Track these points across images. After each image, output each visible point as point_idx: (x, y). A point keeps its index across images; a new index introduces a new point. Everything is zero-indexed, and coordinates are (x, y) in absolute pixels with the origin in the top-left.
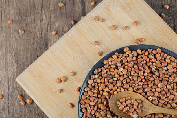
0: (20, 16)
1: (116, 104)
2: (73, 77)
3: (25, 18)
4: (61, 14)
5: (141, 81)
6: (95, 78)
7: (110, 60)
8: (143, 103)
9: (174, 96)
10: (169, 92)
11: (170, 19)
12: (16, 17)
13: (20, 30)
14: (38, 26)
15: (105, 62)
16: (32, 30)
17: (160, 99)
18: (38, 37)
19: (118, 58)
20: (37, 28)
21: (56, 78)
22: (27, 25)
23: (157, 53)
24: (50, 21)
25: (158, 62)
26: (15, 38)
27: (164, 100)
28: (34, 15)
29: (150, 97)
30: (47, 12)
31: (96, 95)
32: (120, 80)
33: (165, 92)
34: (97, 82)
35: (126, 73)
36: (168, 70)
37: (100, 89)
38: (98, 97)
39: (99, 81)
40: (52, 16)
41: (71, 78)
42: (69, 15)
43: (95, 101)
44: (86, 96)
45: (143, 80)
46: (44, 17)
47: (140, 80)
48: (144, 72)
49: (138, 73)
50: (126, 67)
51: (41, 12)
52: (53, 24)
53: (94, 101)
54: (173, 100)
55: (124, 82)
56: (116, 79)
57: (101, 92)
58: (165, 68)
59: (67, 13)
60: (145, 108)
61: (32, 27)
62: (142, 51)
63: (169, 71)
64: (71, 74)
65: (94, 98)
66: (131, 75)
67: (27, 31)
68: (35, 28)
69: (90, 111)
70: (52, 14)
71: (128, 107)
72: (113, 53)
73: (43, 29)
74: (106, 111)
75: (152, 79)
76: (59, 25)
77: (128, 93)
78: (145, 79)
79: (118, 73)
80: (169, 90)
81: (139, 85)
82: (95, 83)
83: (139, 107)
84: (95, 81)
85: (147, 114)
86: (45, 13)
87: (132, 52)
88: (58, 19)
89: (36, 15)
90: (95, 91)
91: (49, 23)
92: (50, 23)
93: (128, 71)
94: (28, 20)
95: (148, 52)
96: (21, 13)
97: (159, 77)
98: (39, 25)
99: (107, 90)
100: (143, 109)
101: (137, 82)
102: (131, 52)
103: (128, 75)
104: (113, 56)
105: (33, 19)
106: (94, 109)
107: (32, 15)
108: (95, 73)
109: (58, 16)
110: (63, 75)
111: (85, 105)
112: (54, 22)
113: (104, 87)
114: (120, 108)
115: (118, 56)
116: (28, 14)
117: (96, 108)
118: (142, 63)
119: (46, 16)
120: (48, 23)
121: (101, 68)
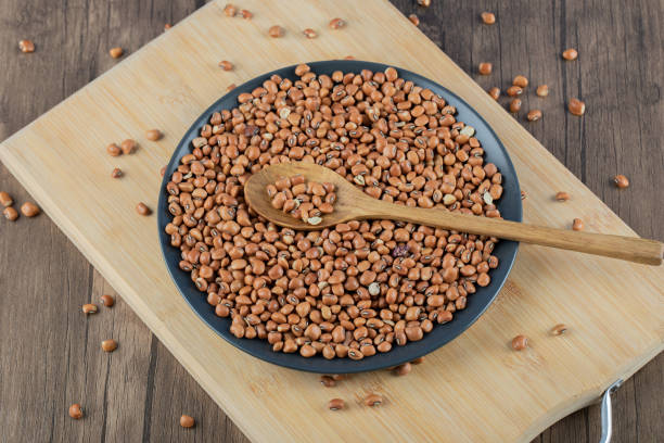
0: (28, 13)
1: (264, 193)
2: (155, 145)
3: (39, 17)
4: (139, 12)
5: (338, 140)
6: (213, 135)
7: (255, 93)
8: (341, 193)
9: (427, 180)
10: (413, 170)
11: (432, 30)
12: (17, 14)
13: (21, 43)
14: (73, 37)
15: (241, 98)
16: (56, 46)
17: (388, 184)
18: (72, 62)
19: (279, 90)
20: (71, 41)
21: (108, 144)
22: (44, 35)
23: (386, 80)
24: (108, 27)
25: (387, 100)
26: (8, 63)
27: (397, 187)
28: (66, 11)
29: (360, 177)
30: (100, 6)
31: (212, 173)
32: (280, 137)
33: (402, 169)
34: (217, 144)
35: (297, 122)
36: (413, 119)
37: (225, 160)
38: (216, 179)
39: (222, 140)
40: (115, 15)
41: (149, 145)
42: (159, 13)
43: (207, 187)
44: (184, 175)
45: (344, 140)
46: (92, 18)
47: (336, 136)
48: (347, 121)
49: (330, 123)
50: (299, 109)
51: (84, 6)
52: (115, 34)
53: (204, 188)
54: (422, 190)
55: (290, 143)
56: (268, 136)
57: (226, 167)
58: (405, 115)
59: (155, 9)
60: (343, 204)
61: (57, 39)
62: (344, 74)
63: (416, 122)
64: (151, 135)
65: (206, 181)
66: (310, 126)
67: (42, 46)
68: (64, 42)
69: (192, 208)
70: (115, 10)
71: (297, 201)
72: (267, 77)
73: (87, 44)
74: (236, 209)
75: (367, 138)
76: (131, 36)
77: (299, 168)
78: (348, 136)
79: (275, 122)
80: (413, 166)
81: (331, 150)
82: (212, 146)
83: (328, 200)
84: (212, 141)
85: (348, 218)
86: (96, 8)
87: (317, 79)
88: (130, 23)
89: (72, 11)
90: (210, 163)
91: (103, 30)
92: (107, 30)
93: (303, 117)
94: (48, 22)
95: (362, 78)
96: (32, 6)
97: (387, 135)
98: (77, 34)
99: (242, 160)
100: (339, 207)
101: (325, 143)
102: (314, 76)
103: (302, 126)
104: (266, 84)
105: (61, 21)
106: (202, 206)
107: (60, 13)
108: (212, 121)
109: (129, 15)
110: (126, 137)
111: (178, 196)
112: (118, 30)
113: (236, 154)
114: (275, 203)
115: (278, 86)
116: (49, 9)
117: (208, 203)
118: (344, 102)
119: (98, 16)
120: (100, 30)
121: (231, 112)
